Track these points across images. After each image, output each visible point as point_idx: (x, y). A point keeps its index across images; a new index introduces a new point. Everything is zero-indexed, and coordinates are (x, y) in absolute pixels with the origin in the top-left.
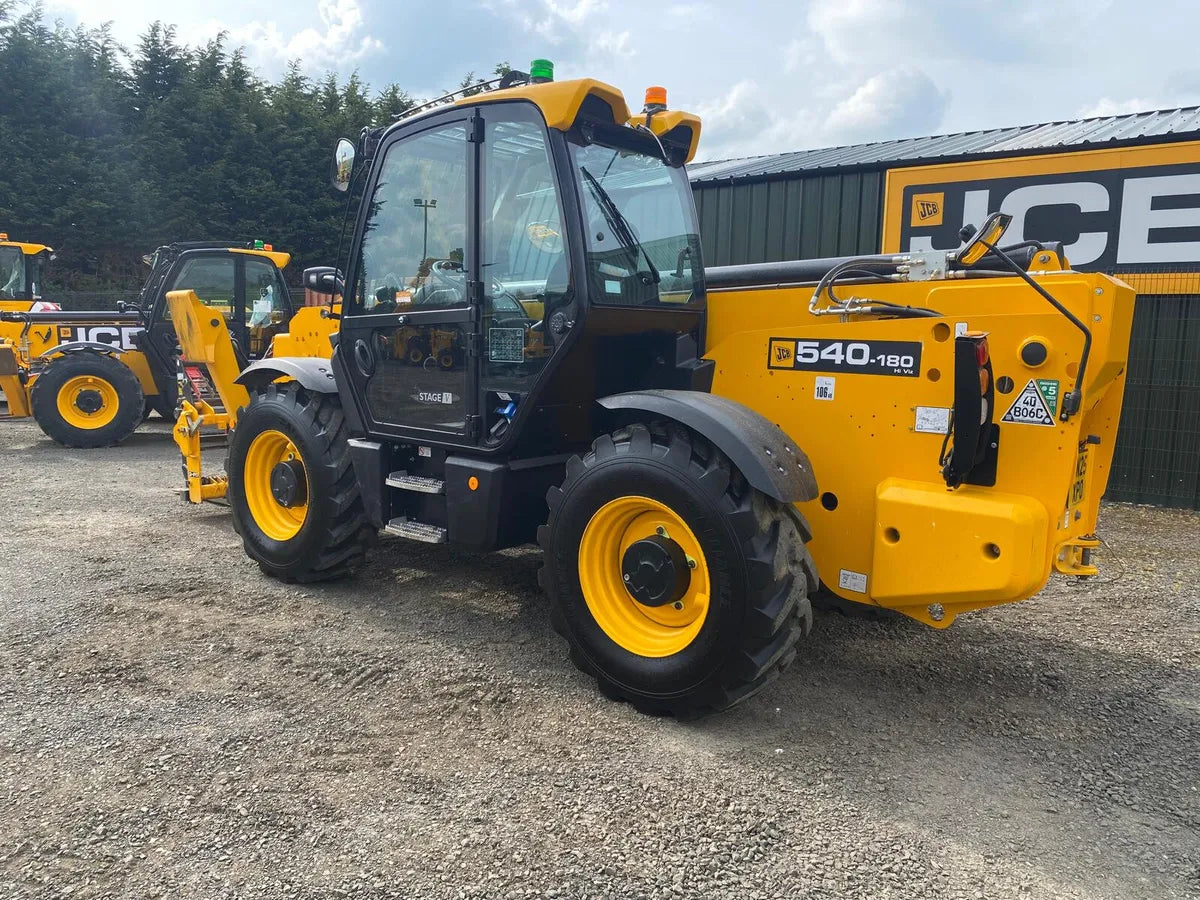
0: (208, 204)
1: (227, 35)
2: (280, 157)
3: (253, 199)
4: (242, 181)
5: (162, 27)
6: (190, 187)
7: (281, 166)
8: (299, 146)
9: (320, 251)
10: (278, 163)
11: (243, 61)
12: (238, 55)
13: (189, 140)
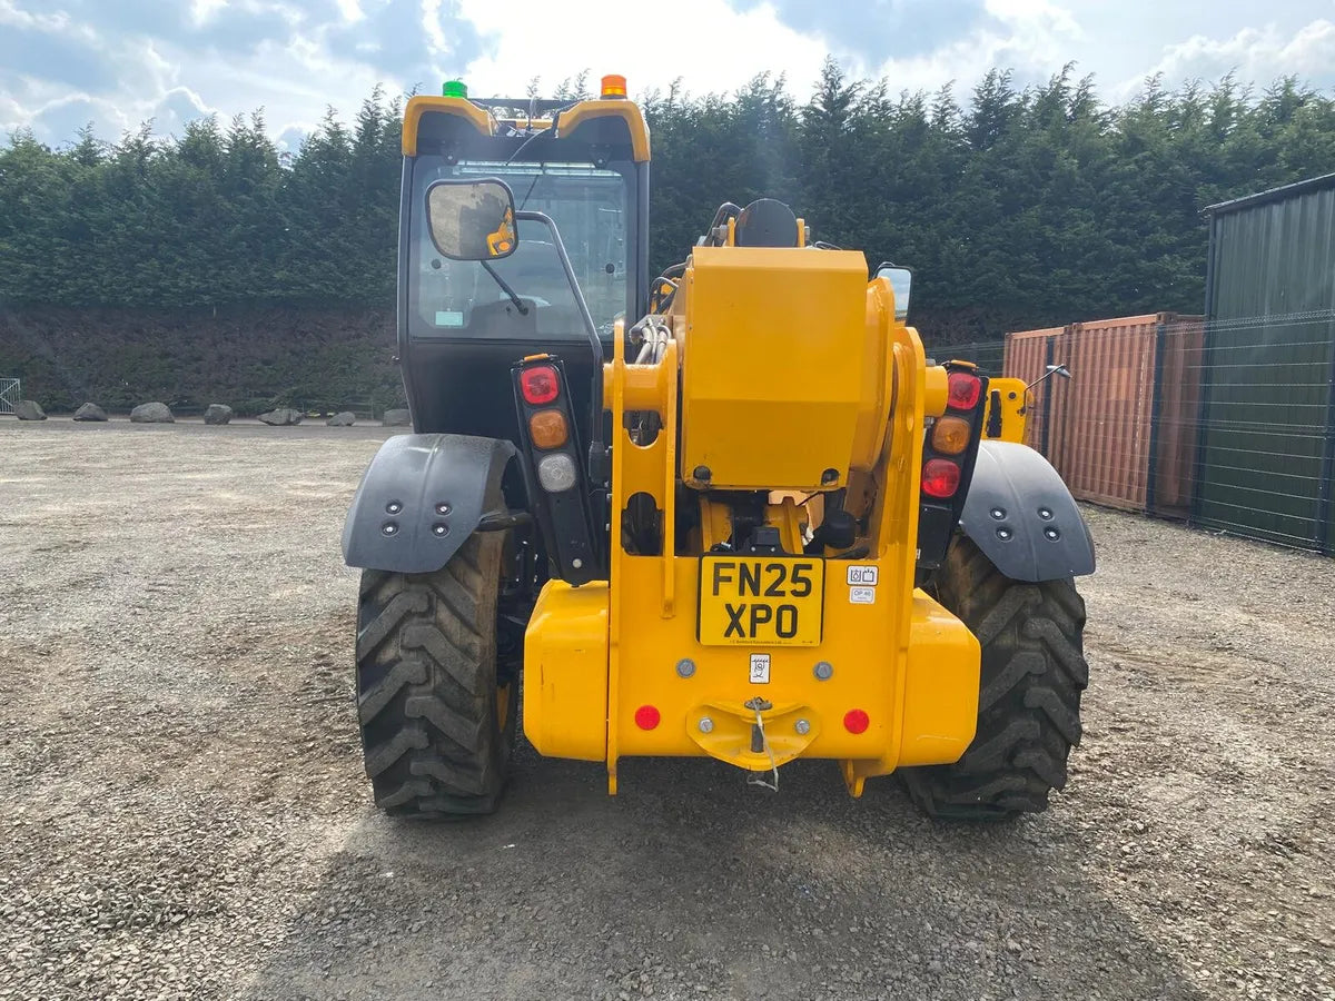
0: (1018, 255)
1: (1075, 66)
2: (1105, 192)
3: (1069, 245)
4: (1059, 226)
5: (998, 73)
6: (1001, 239)
7: (1105, 203)
8: (1133, 175)
9: (1151, 297)
10: (1103, 200)
11: (1090, 91)
12: (1085, 84)
13: (1006, 189)
